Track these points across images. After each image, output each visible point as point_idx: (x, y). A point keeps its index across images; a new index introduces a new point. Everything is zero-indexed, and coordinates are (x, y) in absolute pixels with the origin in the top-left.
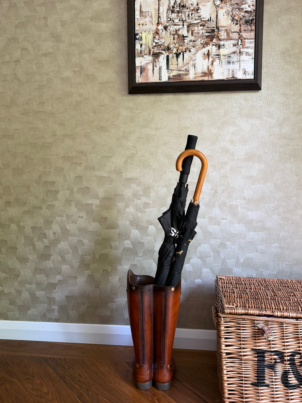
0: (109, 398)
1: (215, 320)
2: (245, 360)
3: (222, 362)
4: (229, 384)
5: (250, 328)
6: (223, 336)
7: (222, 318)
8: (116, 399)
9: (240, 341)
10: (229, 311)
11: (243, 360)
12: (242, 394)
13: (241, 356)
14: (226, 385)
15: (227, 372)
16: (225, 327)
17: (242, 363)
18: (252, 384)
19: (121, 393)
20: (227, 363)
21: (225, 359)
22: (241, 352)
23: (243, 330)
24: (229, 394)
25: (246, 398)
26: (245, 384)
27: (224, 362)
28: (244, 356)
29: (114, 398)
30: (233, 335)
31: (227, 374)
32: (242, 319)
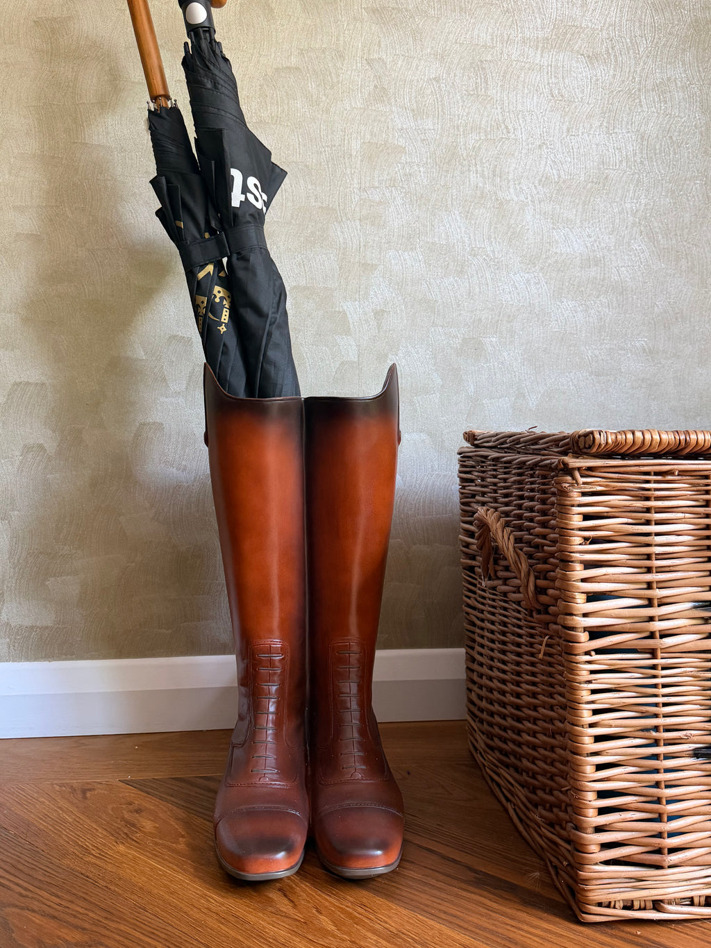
0: (56, 914)
1: (506, 538)
2: (670, 651)
3: (572, 671)
4: (600, 767)
5: (687, 515)
6: (578, 555)
7: (577, 474)
8: (91, 914)
9: (649, 570)
10: (614, 437)
11: (660, 655)
12: (658, 801)
13: (652, 635)
14: (589, 770)
15: (596, 712)
16: (587, 517)
17: (654, 667)
18: (696, 754)
19: (112, 888)
20: (593, 672)
21: (587, 658)
22: (651, 619)
23: (658, 523)
24: (602, 811)
25: (672, 818)
26: (668, 757)
27: (583, 672)
28: (664, 635)
29: (82, 911)
30: (620, 551)
31: (592, 725)
32: (656, 474)
